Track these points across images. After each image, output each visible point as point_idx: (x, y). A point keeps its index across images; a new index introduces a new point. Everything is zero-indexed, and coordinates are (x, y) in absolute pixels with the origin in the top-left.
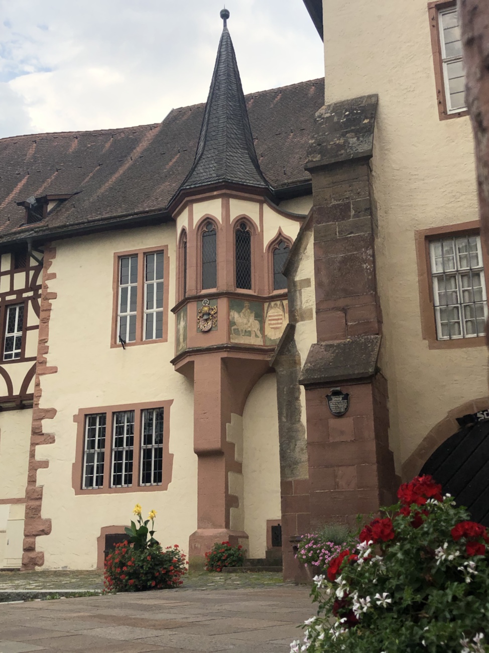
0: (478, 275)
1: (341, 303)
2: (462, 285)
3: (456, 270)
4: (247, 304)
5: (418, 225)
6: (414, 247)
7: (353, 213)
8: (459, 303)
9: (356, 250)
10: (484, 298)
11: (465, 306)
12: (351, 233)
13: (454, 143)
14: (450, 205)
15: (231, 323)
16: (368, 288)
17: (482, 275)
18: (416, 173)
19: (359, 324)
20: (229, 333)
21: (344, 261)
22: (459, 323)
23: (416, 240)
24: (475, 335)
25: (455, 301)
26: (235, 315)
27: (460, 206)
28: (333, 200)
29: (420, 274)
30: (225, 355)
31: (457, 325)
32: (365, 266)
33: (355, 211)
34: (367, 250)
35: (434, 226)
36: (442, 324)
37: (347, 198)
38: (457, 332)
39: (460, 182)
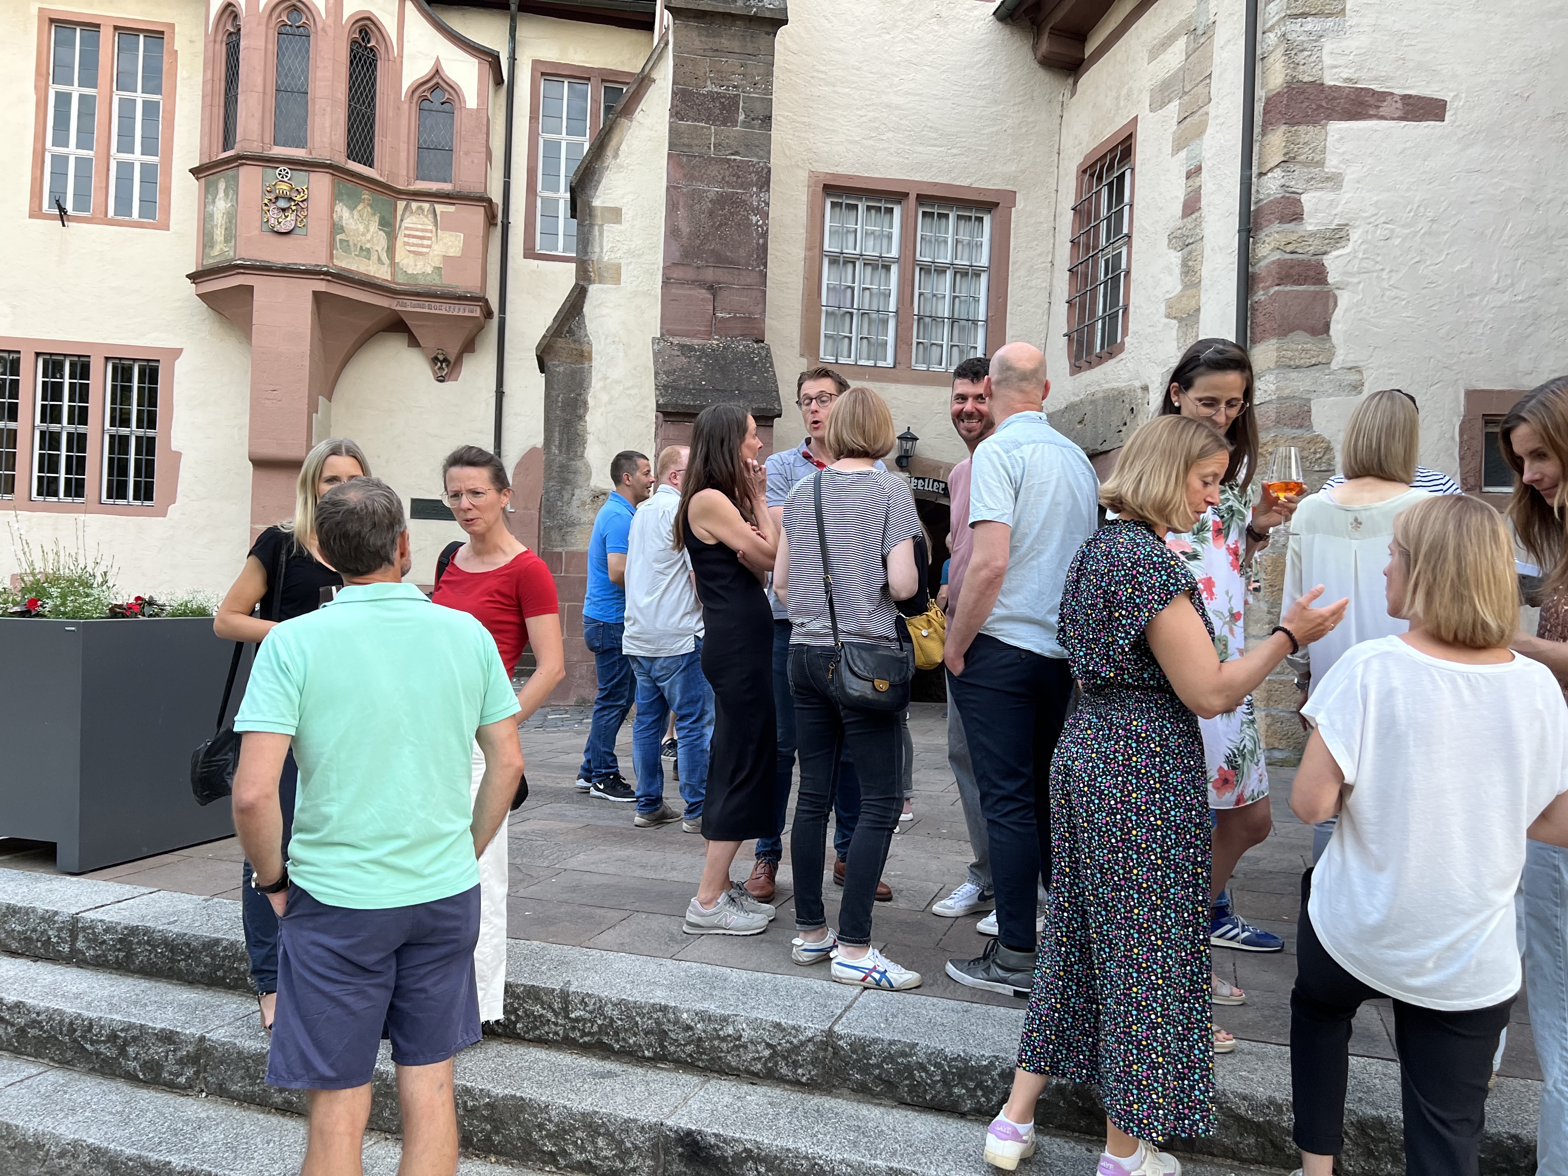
0: (887, 268)
1: (710, 275)
2: (863, 277)
3: (858, 251)
4: (366, 195)
5: (816, 161)
6: (805, 198)
7: (742, 117)
8: (855, 306)
9: (741, 186)
10: (892, 307)
11: (863, 314)
12: (736, 153)
13: (888, 37)
14: (871, 142)
15: (336, 228)
16: (756, 260)
17: (894, 269)
18: (823, 69)
19: (735, 317)
20: (332, 246)
21: (721, 201)
22: (850, 339)
23: (809, 187)
24: (871, 363)
25: (848, 305)
26: (343, 212)
27: (883, 149)
28: (709, 82)
29: (809, 248)
30: (321, 286)
31: (846, 341)
32: (754, 219)
33: (747, 116)
34: (761, 192)
35: (840, 170)
36: (826, 335)
37: (734, 87)
38: (845, 353)
39: (888, 106)
